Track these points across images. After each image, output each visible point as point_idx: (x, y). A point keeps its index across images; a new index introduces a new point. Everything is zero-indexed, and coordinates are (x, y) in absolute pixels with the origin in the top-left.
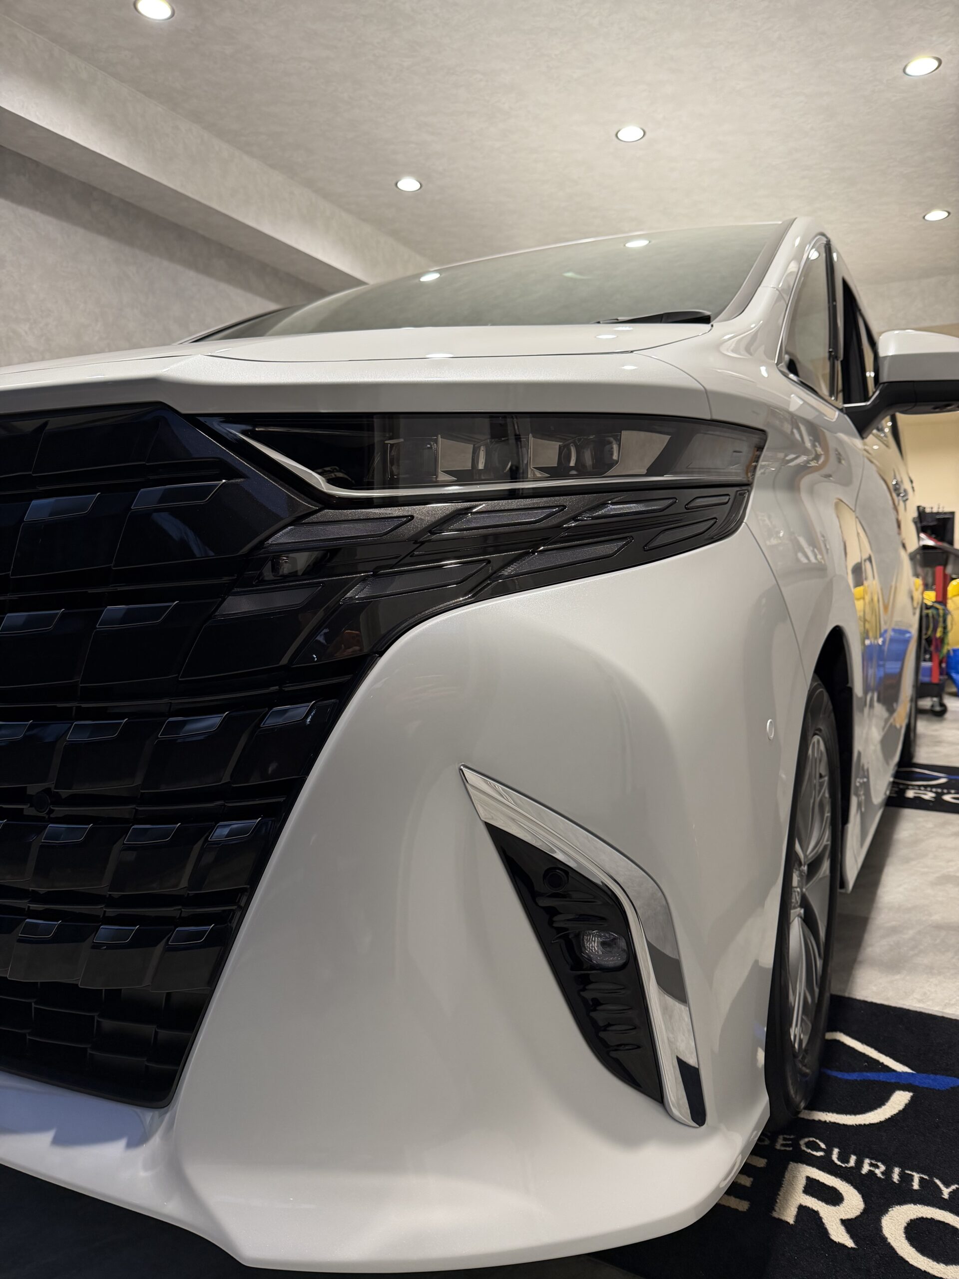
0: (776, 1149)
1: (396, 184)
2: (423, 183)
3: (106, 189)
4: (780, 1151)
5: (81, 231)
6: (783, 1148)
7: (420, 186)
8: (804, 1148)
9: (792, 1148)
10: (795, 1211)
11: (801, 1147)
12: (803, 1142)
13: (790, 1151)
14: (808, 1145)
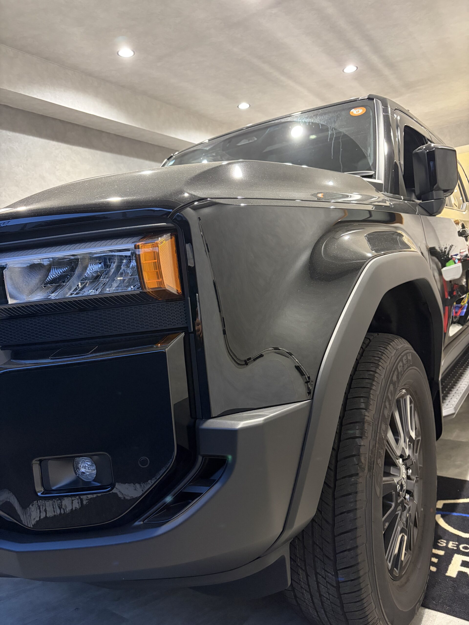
0: (449, 548)
1: (238, 107)
2: (251, 105)
3: (108, 131)
4: (451, 549)
5: (99, 152)
6: (452, 547)
7: (249, 106)
8: (461, 549)
9: (456, 548)
10: (456, 573)
11: (460, 549)
12: (461, 547)
13: (455, 550)
14: (463, 548)
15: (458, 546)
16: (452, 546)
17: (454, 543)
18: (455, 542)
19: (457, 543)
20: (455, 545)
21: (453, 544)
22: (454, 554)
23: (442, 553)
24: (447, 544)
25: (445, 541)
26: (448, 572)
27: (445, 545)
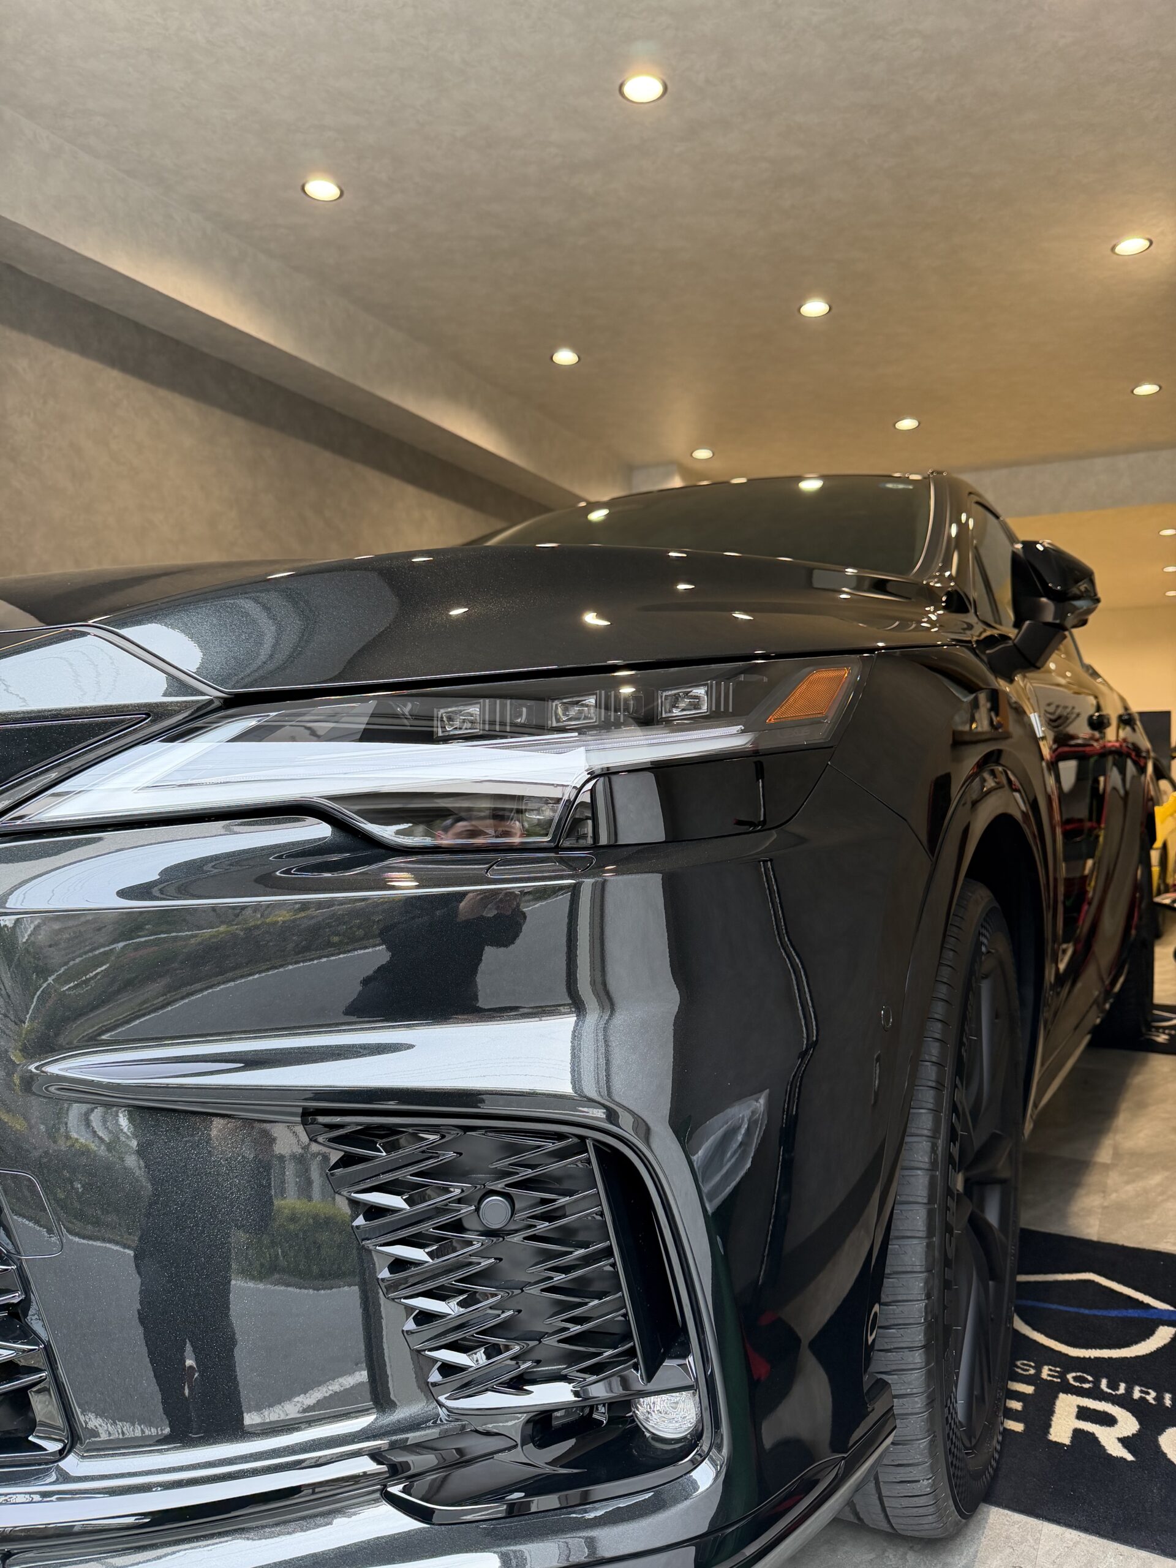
1: (552, 357)
2: (582, 356)
4: (1046, 1380)
6: (1049, 1378)
7: (578, 359)
8: (1072, 1381)
9: (1059, 1380)
10: (1070, 1435)
11: (1068, 1380)
12: (1070, 1376)
13: (1058, 1382)
14: (1075, 1379)
15: (1062, 1376)
16: (1049, 1375)
17: (1053, 1368)
18: (1056, 1367)
19: (1058, 1369)
20: (1056, 1374)
21: (1050, 1370)
22: (1058, 1393)
23: (1029, 1389)
24: (1039, 1371)
25: (1033, 1364)
26: (1052, 1430)
27: (1032, 1372)
